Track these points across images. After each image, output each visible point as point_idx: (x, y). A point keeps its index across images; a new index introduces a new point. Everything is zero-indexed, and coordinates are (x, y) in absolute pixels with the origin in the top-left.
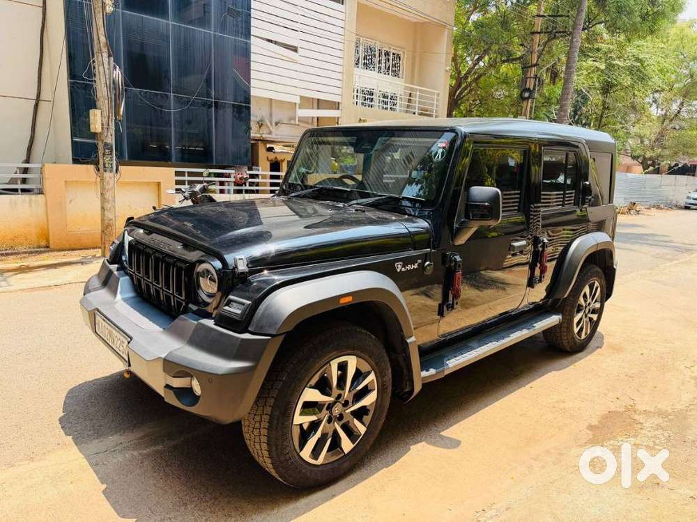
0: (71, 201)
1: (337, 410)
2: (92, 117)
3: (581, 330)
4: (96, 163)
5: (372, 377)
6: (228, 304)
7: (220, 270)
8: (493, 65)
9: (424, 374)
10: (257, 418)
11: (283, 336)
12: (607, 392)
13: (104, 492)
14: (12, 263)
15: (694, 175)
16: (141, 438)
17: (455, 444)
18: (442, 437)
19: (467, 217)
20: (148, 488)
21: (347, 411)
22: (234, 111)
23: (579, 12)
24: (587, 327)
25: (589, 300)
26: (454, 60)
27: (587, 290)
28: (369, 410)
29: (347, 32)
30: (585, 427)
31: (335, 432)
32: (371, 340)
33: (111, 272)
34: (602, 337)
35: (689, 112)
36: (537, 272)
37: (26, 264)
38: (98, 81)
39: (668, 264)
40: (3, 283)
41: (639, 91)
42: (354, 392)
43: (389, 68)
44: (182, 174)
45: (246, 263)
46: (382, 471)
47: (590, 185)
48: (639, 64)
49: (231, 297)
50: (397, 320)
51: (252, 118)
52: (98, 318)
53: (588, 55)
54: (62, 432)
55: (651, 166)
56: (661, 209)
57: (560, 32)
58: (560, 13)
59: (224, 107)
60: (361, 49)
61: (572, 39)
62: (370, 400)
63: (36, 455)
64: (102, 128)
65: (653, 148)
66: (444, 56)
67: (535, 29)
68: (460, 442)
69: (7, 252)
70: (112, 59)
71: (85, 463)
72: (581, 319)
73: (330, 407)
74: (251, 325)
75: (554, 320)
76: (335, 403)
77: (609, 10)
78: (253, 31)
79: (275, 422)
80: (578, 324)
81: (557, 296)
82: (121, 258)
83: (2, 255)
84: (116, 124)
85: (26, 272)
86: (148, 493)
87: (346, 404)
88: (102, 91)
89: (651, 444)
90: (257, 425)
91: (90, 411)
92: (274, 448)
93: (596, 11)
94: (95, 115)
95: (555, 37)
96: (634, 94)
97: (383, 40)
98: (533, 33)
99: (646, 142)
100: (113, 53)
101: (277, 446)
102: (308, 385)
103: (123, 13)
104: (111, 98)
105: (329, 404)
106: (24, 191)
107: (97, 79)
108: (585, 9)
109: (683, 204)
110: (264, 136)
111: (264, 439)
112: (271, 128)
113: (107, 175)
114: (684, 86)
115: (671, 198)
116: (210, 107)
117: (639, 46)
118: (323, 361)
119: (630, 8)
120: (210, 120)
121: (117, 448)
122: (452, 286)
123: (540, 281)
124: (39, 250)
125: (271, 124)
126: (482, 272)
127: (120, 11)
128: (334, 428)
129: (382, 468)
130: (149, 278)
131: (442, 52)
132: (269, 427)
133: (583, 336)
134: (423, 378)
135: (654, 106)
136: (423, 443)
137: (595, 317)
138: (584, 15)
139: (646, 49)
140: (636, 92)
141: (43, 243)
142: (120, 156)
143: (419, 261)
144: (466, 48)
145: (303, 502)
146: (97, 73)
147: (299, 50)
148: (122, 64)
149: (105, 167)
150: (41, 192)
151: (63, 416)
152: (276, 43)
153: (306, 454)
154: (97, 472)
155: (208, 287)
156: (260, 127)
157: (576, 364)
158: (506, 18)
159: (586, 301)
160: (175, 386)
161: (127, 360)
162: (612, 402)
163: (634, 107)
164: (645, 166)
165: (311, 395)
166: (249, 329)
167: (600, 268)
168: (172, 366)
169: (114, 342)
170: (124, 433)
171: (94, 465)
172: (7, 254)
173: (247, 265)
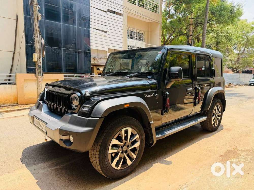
0: (26, 87)
1: (125, 148)
2: (33, 56)
3: (215, 123)
4: (35, 73)
5: (137, 136)
6: (83, 108)
7: (80, 96)
8: (176, 36)
9: (157, 136)
10: (95, 151)
11: (104, 118)
12: (226, 144)
13: (37, 183)
14: (4, 109)
15: (251, 74)
16: (51, 164)
17: (170, 163)
18: (165, 161)
19: (170, 78)
20: (54, 181)
21: (129, 149)
22: (84, 54)
23: (205, 17)
24: (217, 122)
25: (217, 112)
26: (162, 35)
27: (216, 107)
28: (137, 149)
29: (124, 29)
30: (219, 156)
31: (125, 157)
32: (137, 122)
33: (40, 103)
34: (223, 126)
35: (247, 51)
36: (197, 100)
37: (9, 109)
38: (36, 44)
39: (244, 103)
40: (1, 116)
41: (229, 44)
42: (131, 142)
43: (139, 39)
44: (66, 76)
45: (89, 93)
46: (143, 173)
47: (214, 69)
48: (228, 35)
49: (84, 105)
50: (146, 114)
51: (91, 57)
52: (35, 118)
53: (210, 32)
54: (21, 163)
55: (235, 70)
56: (241, 86)
57: (199, 24)
58: (199, 17)
59: (81, 53)
60: (129, 32)
61: (204, 26)
62: (137, 145)
63: (11, 171)
64: (37, 60)
65: (235, 64)
66: (159, 33)
67: (190, 23)
68: (172, 162)
69: (2, 106)
70: (41, 35)
71: (30, 173)
72: (214, 118)
73: (122, 147)
74: (92, 114)
75: (204, 118)
76: (124, 146)
77: (216, 16)
78: (91, 26)
79: (102, 151)
80: (213, 120)
81: (205, 110)
82: (44, 98)
83: (1, 107)
84: (42, 59)
85: (9, 112)
86: (53, 183)
87: (128, 146)
88: (37, 47)
89: (245, 161)
90: (95, 153)
91: (32, 156)
92: (101, 162)
93: (212, 16)
94: (35, 55)
95: (198, 26)
96: (227, 45)
97: (137, 29)
98: (190, 24)
99: (233, 62)
100: (41, 33)
101: (102, 161)
102: (114, 138)
103: (45, 20)
104: (40, 49)
105: (122, 146)
106: (9, 84)
107: (35, 43)
108: (208, 15)
109: (248, 84)
110: (96, 63)
111: (97, 159)
112: (98, 60)
113: (39, 76)
114: (245, 42)
115: (244, 82)
116: (76, 52)
117: (228, 28)
118: (119, 129)
119: (224, 14)
120: (76, 58)
121: (42, 168)
122: (166, 104)
123: (198, 103)
124: (14, 105)
125: (98, 58)
126: (177, 105)
127: (44, 20)
128: (124, 155)
129: (143, 172)
130: (54, 103)
131: (158, 32)
132: (99, 153)
133: (216, 125)
134: (157, 138)
135: (235, 50)
136: (158, 163)
137: (219, 118)
138: (207, 17)
139: (230, 29)
140: (228, 45)
141: (16, 102)
142: (44, 71)
143: (153, 94)
144: (167, 31)
145: (113, 184)
146: (35, 41)
147: (107, 32)
148: (45, 37)
149: (38, 74)
150: (15, 84)
151: (22, 158)
152: (99, 30)
153: (113, 165)
154: (34, 176)
155: (75, 103)
156: (94, 60)
157: (214, 135)
158: (180, 20)
159: (216, 112)
160: (63, 139)
161: (45, 132)
162: (228, 147)
163: (227, 50)
164: (233, 71)
165: (115, 142)
166: (91, 116)
167: (220, 100)
168: (62, 132)
169: (41, 126)
170: (45, 162)
171: (33, 174)
172: (3, 107)
173: (90, 94)
